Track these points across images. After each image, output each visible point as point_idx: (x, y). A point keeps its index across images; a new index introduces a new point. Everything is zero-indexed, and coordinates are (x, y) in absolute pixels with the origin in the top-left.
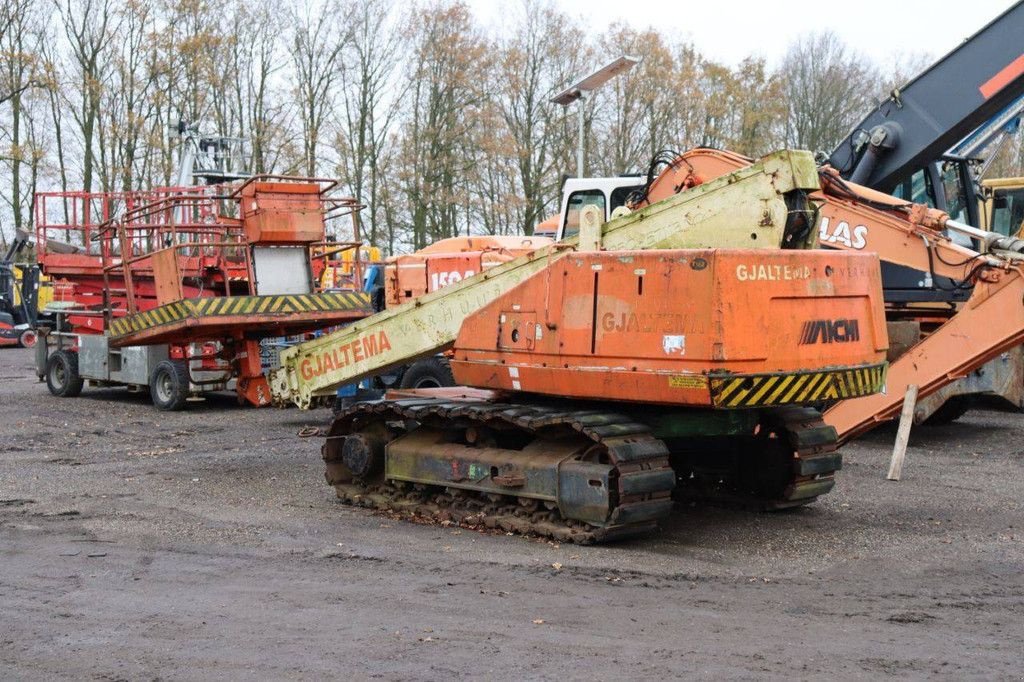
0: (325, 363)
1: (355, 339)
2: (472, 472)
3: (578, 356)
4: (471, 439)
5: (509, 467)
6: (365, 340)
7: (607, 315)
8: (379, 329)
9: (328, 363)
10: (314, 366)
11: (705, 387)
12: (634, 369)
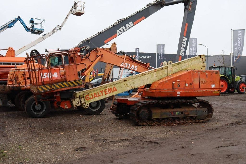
0: (94, 95)
1: (105, 89)
2: (177, 113)
3: (196, 89)
4: (172, 107)
5: (186, 111)
6: (108, 89)
7: (201, 81)
8: (113, 86)
9: (95, 95)
10: (90, 96)
11: (219, 93)
12: (207, 91)
